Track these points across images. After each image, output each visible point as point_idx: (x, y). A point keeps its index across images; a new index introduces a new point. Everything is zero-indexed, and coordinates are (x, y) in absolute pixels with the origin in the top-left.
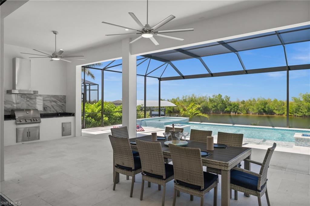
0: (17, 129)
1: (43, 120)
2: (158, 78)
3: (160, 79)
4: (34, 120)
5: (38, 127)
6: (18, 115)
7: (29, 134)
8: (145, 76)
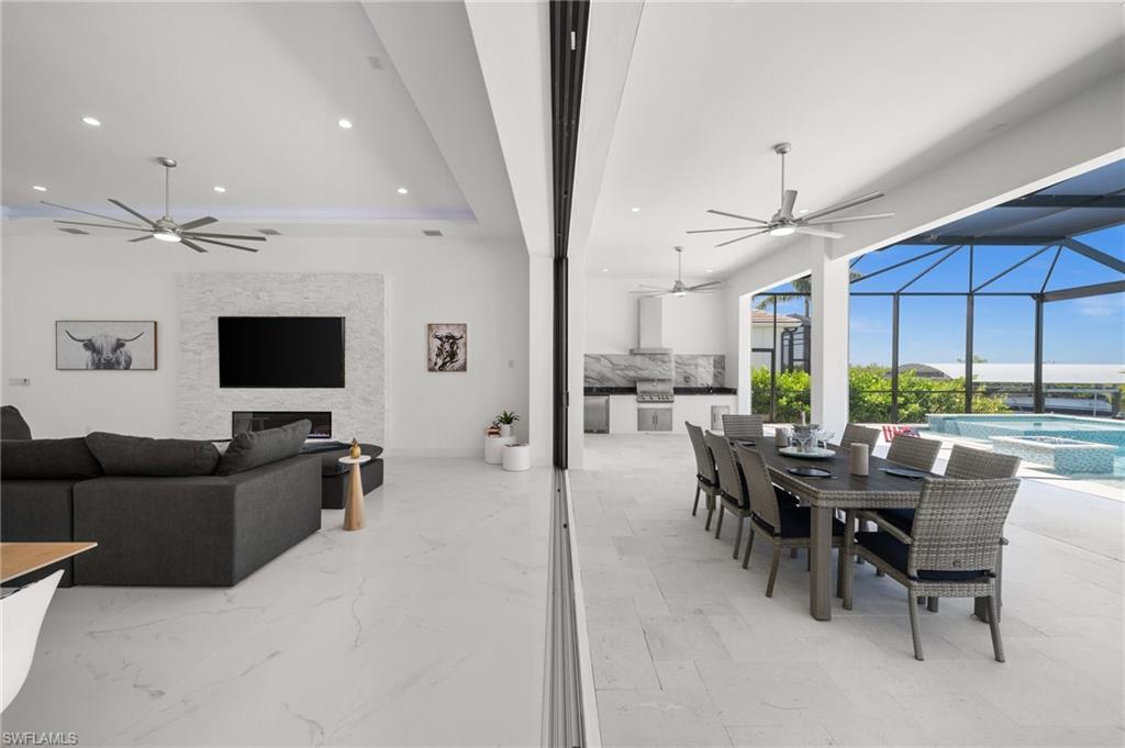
0: (639, 410)
1: (678, 398)
2: (1033, 295)
3: (1040, 298)
4: (664, 398)
5: (670, 410)
6: (640, 387)
7: (655, 419)
8: (971, 294)
